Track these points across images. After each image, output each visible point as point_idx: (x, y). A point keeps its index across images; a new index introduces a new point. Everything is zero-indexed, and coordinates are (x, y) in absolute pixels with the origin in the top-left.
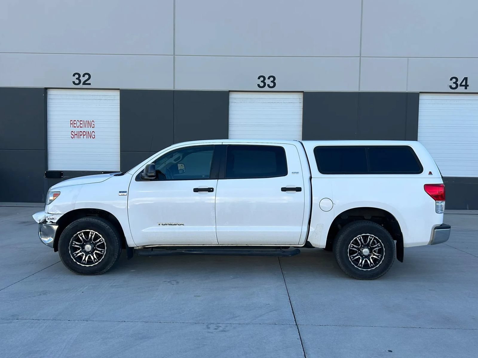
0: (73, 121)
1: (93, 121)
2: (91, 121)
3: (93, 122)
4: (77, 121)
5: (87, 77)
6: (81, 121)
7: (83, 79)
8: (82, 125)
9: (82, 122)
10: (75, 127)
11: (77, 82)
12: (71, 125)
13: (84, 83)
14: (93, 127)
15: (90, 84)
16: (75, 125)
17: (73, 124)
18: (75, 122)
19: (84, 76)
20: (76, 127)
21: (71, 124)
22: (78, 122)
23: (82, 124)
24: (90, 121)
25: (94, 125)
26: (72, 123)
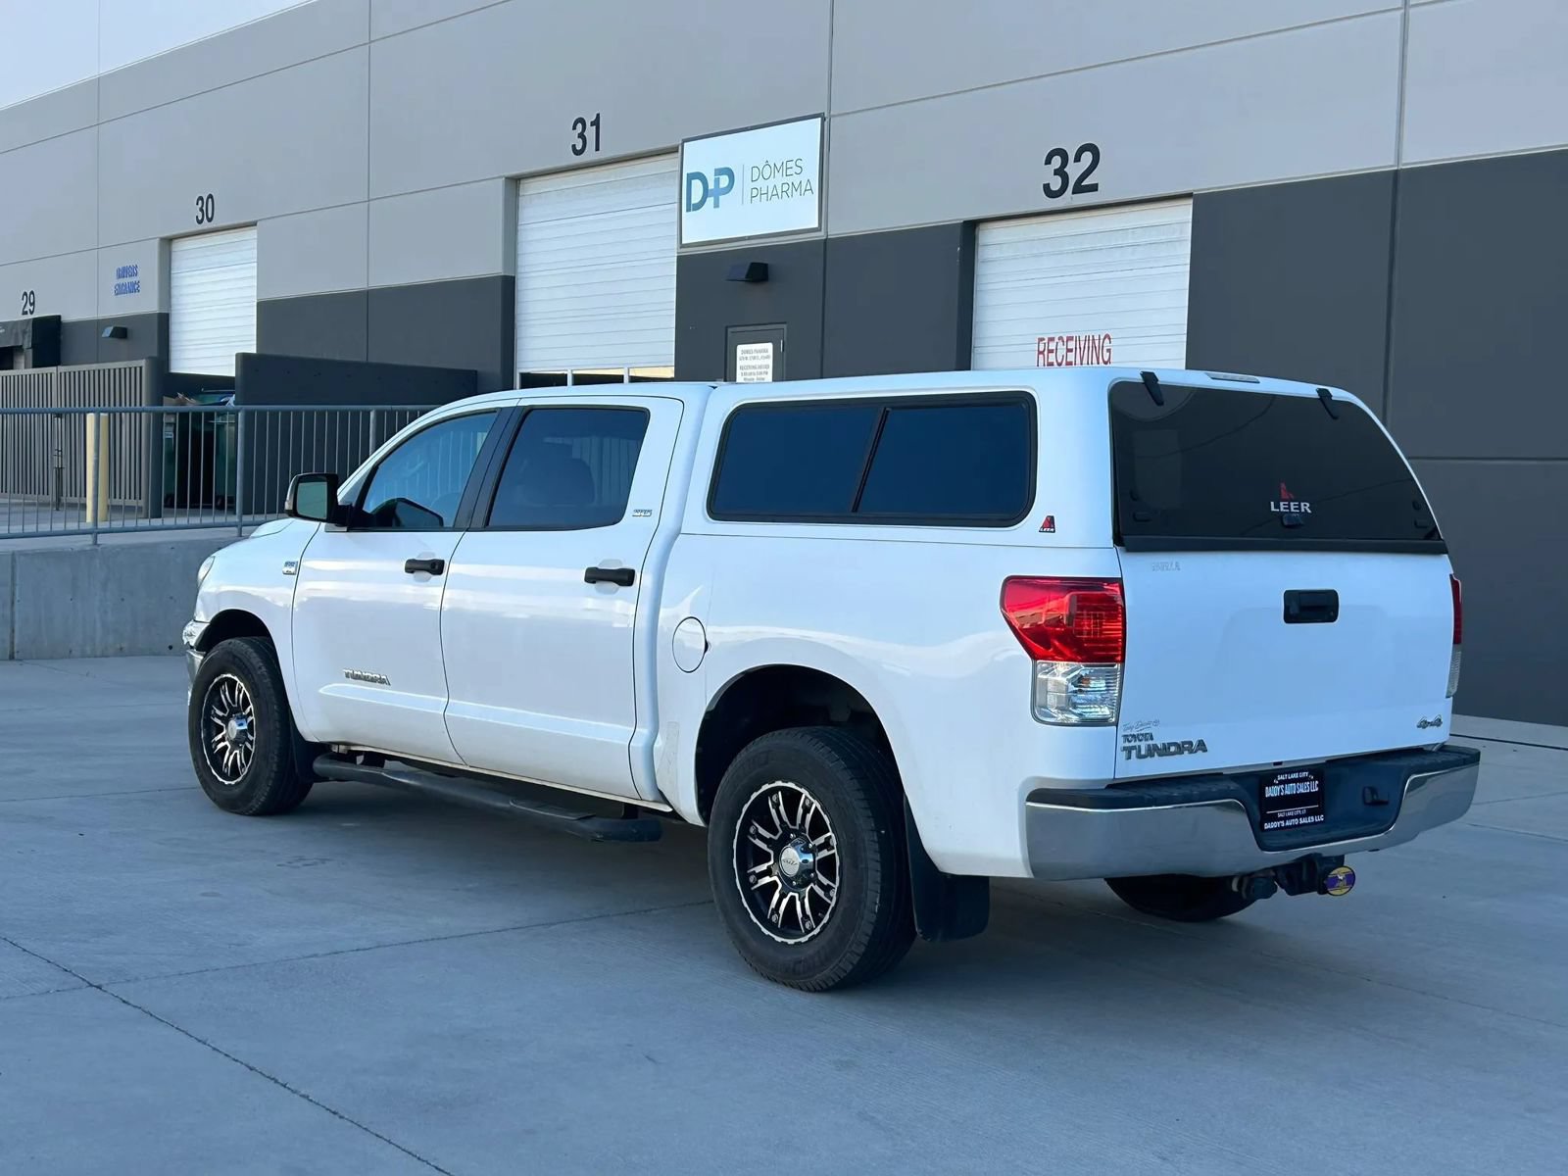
0: (1046, 341)
1: (1107, 336)
2: (1102, 337)
3: (1107, 340)
4: (1056, 340)
5: (1087, 157)
6: (1070, 339)
7: (1074, 171)
8: (1071, 357)
9: (1071, 345)
10: (1051, 364)
11: (1056, 184)
12: (1041, 356)
13: (1079, 189)
14: (1106, 360)
15: (1094, 188)
16: (1052, 358)
17: (1046, 353)
18: (1052, 346)
19: (1077, 159)
20: (1055, 363)
21: (1040, 353)
22: (1061, 343)
23: (1071, 350)
24: (1096, 338)
25: (1109, 351)
26: (1041, 349)
